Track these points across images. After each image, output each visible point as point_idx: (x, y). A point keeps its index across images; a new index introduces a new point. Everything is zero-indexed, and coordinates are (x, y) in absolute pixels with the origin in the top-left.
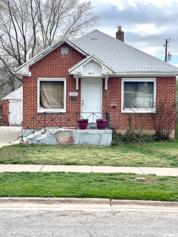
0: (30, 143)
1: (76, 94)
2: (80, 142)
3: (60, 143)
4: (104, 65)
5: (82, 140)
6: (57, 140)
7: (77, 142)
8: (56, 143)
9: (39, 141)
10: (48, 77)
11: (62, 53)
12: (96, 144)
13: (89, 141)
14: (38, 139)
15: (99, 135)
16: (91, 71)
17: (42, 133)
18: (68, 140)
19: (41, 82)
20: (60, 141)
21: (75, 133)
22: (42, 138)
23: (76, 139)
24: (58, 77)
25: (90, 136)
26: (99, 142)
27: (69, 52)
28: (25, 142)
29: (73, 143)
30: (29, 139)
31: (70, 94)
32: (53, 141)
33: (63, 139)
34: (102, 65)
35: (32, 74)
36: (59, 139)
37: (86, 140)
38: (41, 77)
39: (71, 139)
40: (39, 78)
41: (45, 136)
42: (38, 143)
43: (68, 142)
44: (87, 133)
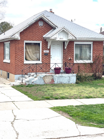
0: (27, 84)
1: (48, 51)
2: (58, 82)
3: (46, 83)
4: (70, 33)
5: (59, 81)
6: (44, 81)
7: (56, 82)
8: (43, 83)
9: (33, 82)
10: (31, 40)
11: (39, 25)
12: (67, 83)
13: (63, 81)
14: (33, 81)
15: (69, 77)
16: (62, 37)
17: (35, 77)
18: (51, 81)
19: (26, 44)
20: (46, 82)
21: (55, 76)
22: (35, 80)
23: (56, 80)
24: (37, 41)
25: (63, 78)
26: (69, 82)
27: (44, 25)
28: (24, 83)
29: (54, 83)
30: (27, 81)
31: (44, 51)
32: (42, 82)
33: (48, 80)
34: (69, 33)
35: (21, 38)
36: (45, 81)
37: (61, 81)
38: (26, 40)
39: (53, 80)
40: (24, 41)
41: (37, 79)
42: (33, 84)
43: (51, 82)
44: (62, 76)
